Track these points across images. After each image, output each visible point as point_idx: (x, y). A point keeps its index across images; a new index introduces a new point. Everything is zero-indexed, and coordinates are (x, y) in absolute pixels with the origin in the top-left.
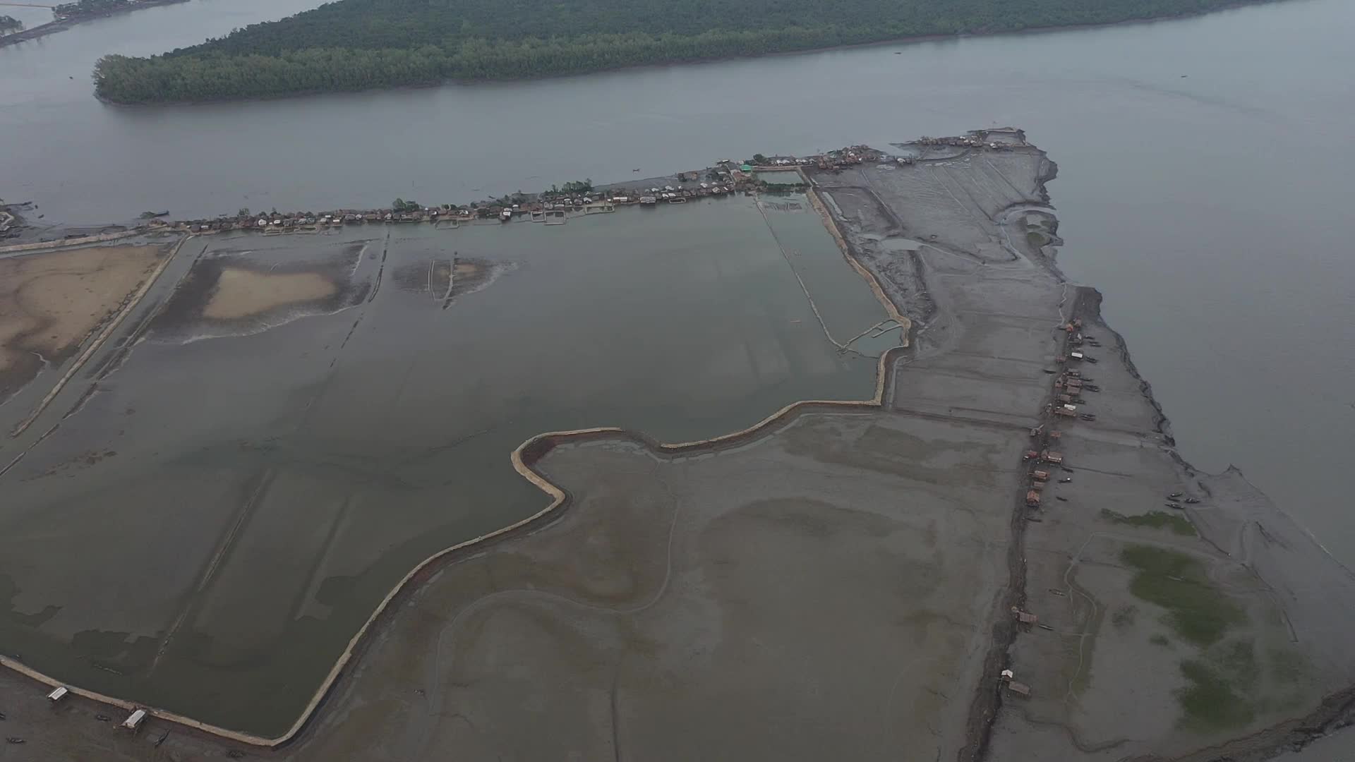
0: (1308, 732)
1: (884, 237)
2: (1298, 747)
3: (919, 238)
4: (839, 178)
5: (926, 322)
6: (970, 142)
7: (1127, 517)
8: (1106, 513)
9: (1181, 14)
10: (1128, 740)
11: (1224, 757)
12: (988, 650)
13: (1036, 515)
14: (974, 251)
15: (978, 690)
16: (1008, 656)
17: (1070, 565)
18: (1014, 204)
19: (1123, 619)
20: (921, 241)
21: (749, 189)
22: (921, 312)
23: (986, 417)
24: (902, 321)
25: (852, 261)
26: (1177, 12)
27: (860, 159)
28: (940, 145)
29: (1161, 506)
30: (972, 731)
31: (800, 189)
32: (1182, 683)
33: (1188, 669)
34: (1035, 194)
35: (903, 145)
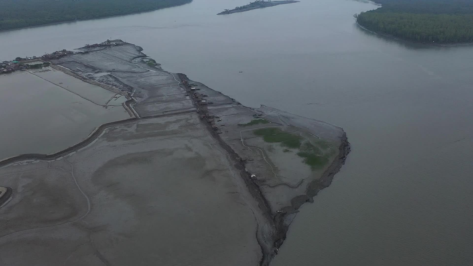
0: (342, 158)
1: (94, 73)
2: (343, 163)
3: (109, 71)
4: (60, 60)
5: (132, 92)
6: (105, 44)
7: (246, 124)
8: (239, 125)
9: (148, 10)
10: (304, 179)
11: (330, 173)
12: (239, 173)
13: (218, 132)
14: (131, 71)
15: (247, 186)
16: (247, 172)
17: (242, 141)
18: (135, 58)
19: (271, 149)
20: (110, 72)
21: (22, 68)
22: (127, 90)
23: (178, 112)
24: (123, 93)
25: (87, 81)
26: (147, 10)
27: (66, 54)
28: (94, 47)
29: (253, 119)
30: (257, 198)
31: (46, 65)
32: (303, 159)
33: (300, 155)
34: (140, 54)
35: (79, 49)
